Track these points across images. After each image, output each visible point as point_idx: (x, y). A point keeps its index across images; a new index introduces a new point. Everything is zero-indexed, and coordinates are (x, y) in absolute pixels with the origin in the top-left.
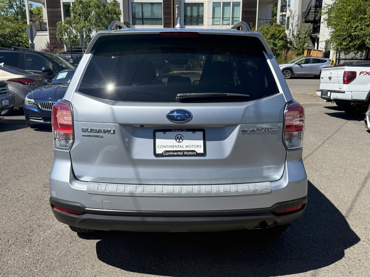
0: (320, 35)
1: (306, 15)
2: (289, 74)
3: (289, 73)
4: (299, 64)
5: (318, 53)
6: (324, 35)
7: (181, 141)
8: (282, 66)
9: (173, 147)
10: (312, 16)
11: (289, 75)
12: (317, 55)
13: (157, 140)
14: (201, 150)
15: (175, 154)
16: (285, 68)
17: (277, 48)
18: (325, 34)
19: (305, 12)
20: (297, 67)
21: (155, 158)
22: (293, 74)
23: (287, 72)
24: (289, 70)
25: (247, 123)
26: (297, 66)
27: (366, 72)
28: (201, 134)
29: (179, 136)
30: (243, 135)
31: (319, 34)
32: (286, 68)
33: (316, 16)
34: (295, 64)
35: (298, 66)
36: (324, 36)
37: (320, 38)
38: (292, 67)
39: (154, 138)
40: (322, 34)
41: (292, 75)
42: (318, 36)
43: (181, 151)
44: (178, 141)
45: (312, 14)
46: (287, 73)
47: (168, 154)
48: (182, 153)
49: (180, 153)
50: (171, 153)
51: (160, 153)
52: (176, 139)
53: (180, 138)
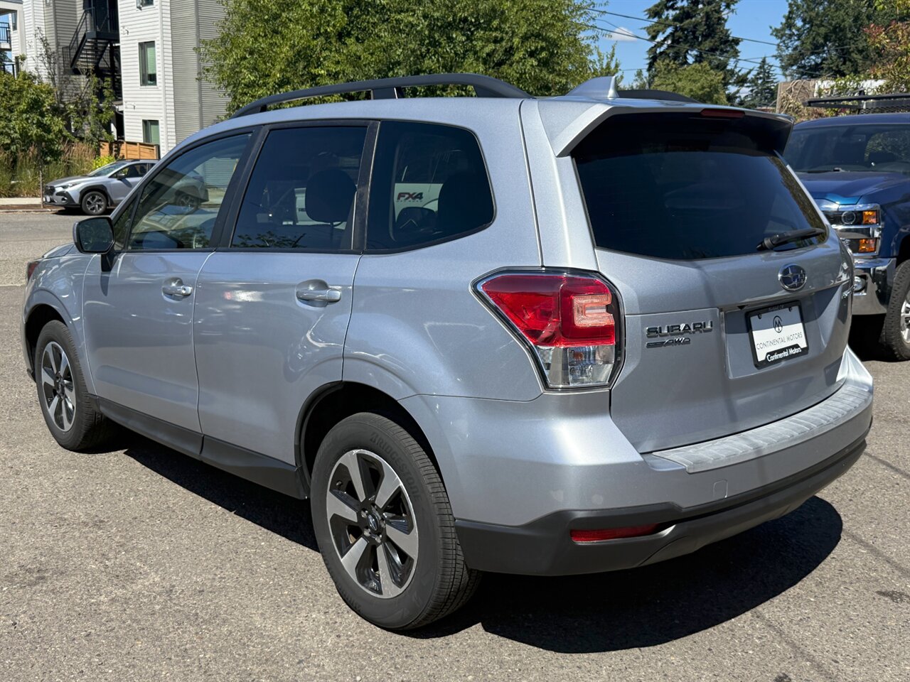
0: (124, 106)
1: (74, 54)
2: (100, 203)
3: (99, 200)
4: (120, 179)
5: (142, 150)
6: (136, 107)
7: (780, 328)
8: (79, 183)
9: (772, 343)
10: (87, 58)
11: (99, 206)
12: (140, 155)
13: (754, 333)
14: (803, 343)
15: (780, 355)
16: (87, 187)
17: (51, 136)
18: (136, 103)
19: (70, 48)
20: (115, 185)
21: (756, 372)
22: (109, 203)
23: (93, 198)
24: (98, 193)
26: (115, 181)
27: (408, 194)
28: (795, 309)
29: (777, 319)
31: (122, 104)
32: (90, 187)
33: (99, 60)
34: (111, 177)
35: (119, 182)
36: (136, 110)
37: (125, 114)
38: (104, 184)
39: (749, 329)
40: (128, 103)
41: (108, 205)
42: (117, 107)
43: (784, 350)
44: (777, 328)
45: (87, 54)
46: (96, 199)
47: (773, 358)
48: (787, 353)
49: (785, 354)
50: (776, 357)
51: (764, 359)
52: (775, 327)
53: (777, 324)
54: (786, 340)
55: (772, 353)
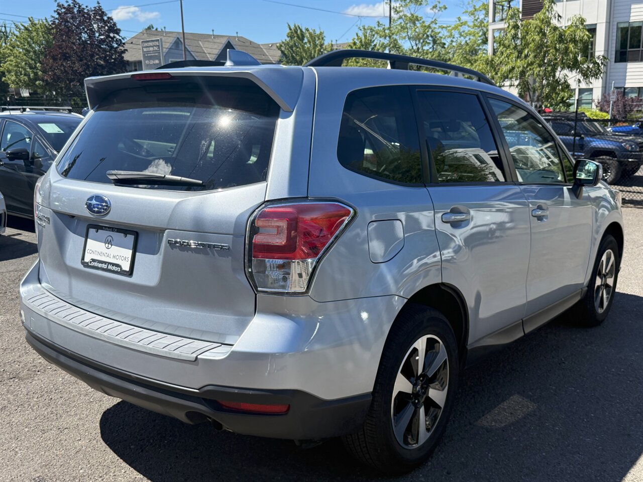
7: (110, 246)
9: (100, 254)
13: (89, 240)
14: (126, 267)
15: (100, 265)
21: (81, 267)
25: (177, 228)
28: (131, 238)
29: (110, 238)
30: (173, 249)
39: (87, 237)
43: (105, 263)
44: (107, 245)
47: (93, 264)
48: (106, 266)
49: (104, 266)
50: (96, 264)
51: (87, 261)
52: (106, 243)
53: (109, 242)
54: (112, 256)
55: (94, 260)
